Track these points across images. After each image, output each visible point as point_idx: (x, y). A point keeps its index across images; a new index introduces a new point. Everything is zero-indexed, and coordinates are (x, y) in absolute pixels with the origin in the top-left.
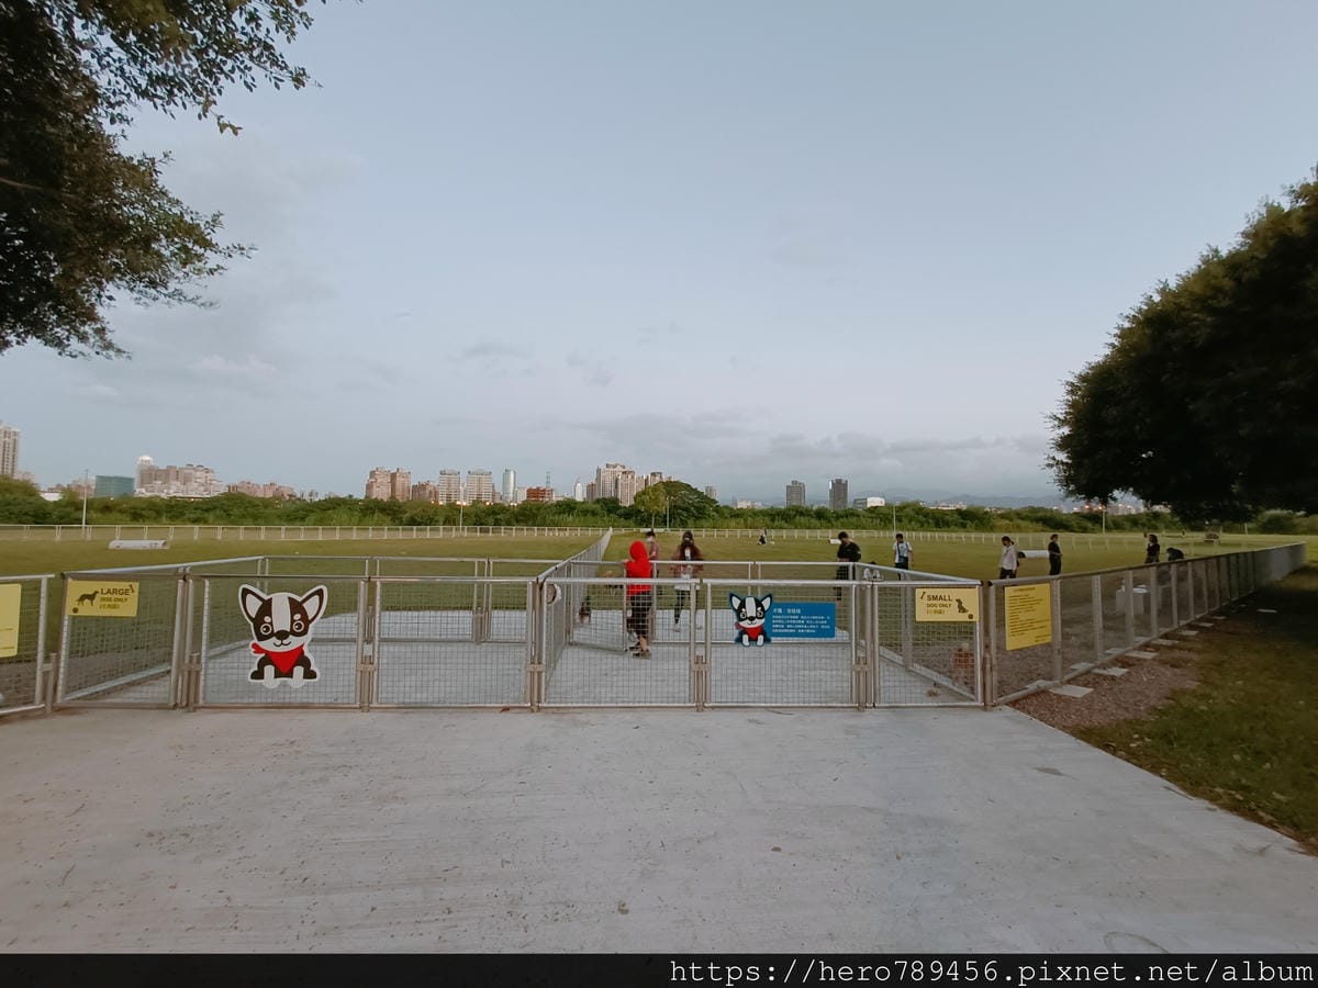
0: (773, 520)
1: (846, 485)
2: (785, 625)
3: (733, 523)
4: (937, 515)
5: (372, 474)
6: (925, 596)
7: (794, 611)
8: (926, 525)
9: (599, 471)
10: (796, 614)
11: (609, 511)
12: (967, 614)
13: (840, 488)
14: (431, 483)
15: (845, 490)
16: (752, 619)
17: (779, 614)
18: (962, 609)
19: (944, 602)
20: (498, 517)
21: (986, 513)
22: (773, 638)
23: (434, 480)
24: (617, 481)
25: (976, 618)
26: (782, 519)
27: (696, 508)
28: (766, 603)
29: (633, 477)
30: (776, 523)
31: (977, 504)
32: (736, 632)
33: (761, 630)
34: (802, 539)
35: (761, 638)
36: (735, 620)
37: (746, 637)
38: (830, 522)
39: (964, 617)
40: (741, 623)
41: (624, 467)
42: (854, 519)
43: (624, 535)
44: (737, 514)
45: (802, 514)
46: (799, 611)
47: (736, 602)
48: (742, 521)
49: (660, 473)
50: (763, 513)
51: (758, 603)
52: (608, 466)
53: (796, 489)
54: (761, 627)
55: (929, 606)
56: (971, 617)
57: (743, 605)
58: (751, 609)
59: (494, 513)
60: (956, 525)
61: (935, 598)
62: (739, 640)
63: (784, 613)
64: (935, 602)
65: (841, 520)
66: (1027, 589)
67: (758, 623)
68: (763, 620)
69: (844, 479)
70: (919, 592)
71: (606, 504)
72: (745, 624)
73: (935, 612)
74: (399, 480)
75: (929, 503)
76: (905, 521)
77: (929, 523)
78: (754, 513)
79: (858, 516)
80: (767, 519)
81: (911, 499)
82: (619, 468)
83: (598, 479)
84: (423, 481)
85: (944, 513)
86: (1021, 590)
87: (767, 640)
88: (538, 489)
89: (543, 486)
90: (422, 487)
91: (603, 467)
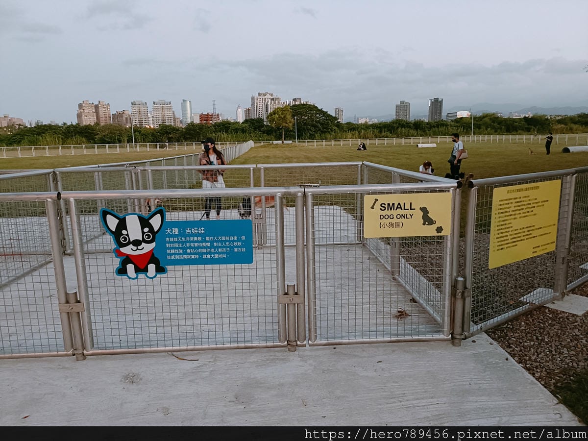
0: (381, 132)
1: (441, 102)
2: (185, 249)
3: (350, 135)
4: (508, 123)
5: (80, 106)
6: (378, 204)
7: (195, 231)
8: (499, 130)
9: (253, 98)
10: (197, 235)
11: (255, 129)
12: (434, 227)
13: (437, 104)
14: (126, 112)
15: (441, 106)
16: (137, 243)
17: (174, 236)
18: (427, 220)
19: (403, 212)
20: (171, 136)
21: (547, 119)
22: (169, 268)
23: (129, 110)
24: (267, 105)
25: (447, 232)
26: (388, 130)
27: (322, 124)
28: (156, 222)
29: (279, 102)
30: (383, 134)
31: (540, 113)
32: (117, 262)
33: (151, 258)
34: (400, 145)
35: (152, 267)
36: (114, 246)
37: (130, 268)
38: (424, 131)
39: (430, 231)
40: (123, 250)
41: (272, 95)
42: (442, 129)
43: (262, 147)
44: (352, 128)
45: (403, 126)
46: (202, 231)
47: (112, 222)
48: (357, 132)
49: (300, 99)
50: (374, 126)
51: (144, 222)
52: (260, 95)
53: (403, 107)
54: (151, 252)
55: (382, 217)
56: (439, 230)
57: (122, 225)
58: (134, 230)
59: (167, 133)
60: (523, 130)
61: (391, 207)
62: (122, 271)
63: (182, 234)
64: (389, 212)
65: (434, 129)
66: (527, 189)
67: (147, 248)
68: (153, 245)
69: (440, 98)
70: (368, 200)
71: (253, 124)
72: (128, 250)
73: (391, 225)
74: (101, 110)
75: (504, 113)
76: (483, 127)
77: (501, 129)
78: (366, 127)
79: (447, 125)
80: (376, 131)
81: (491, 110)
82: (268, 96)
83: (253, 105)
84: (120, 110)
85: (514, 120)
86: (519, 190)
87: (160, 270)
88: (208, 115)
89: (211, 112)
90: (120, 115)
91: (256, 96)
